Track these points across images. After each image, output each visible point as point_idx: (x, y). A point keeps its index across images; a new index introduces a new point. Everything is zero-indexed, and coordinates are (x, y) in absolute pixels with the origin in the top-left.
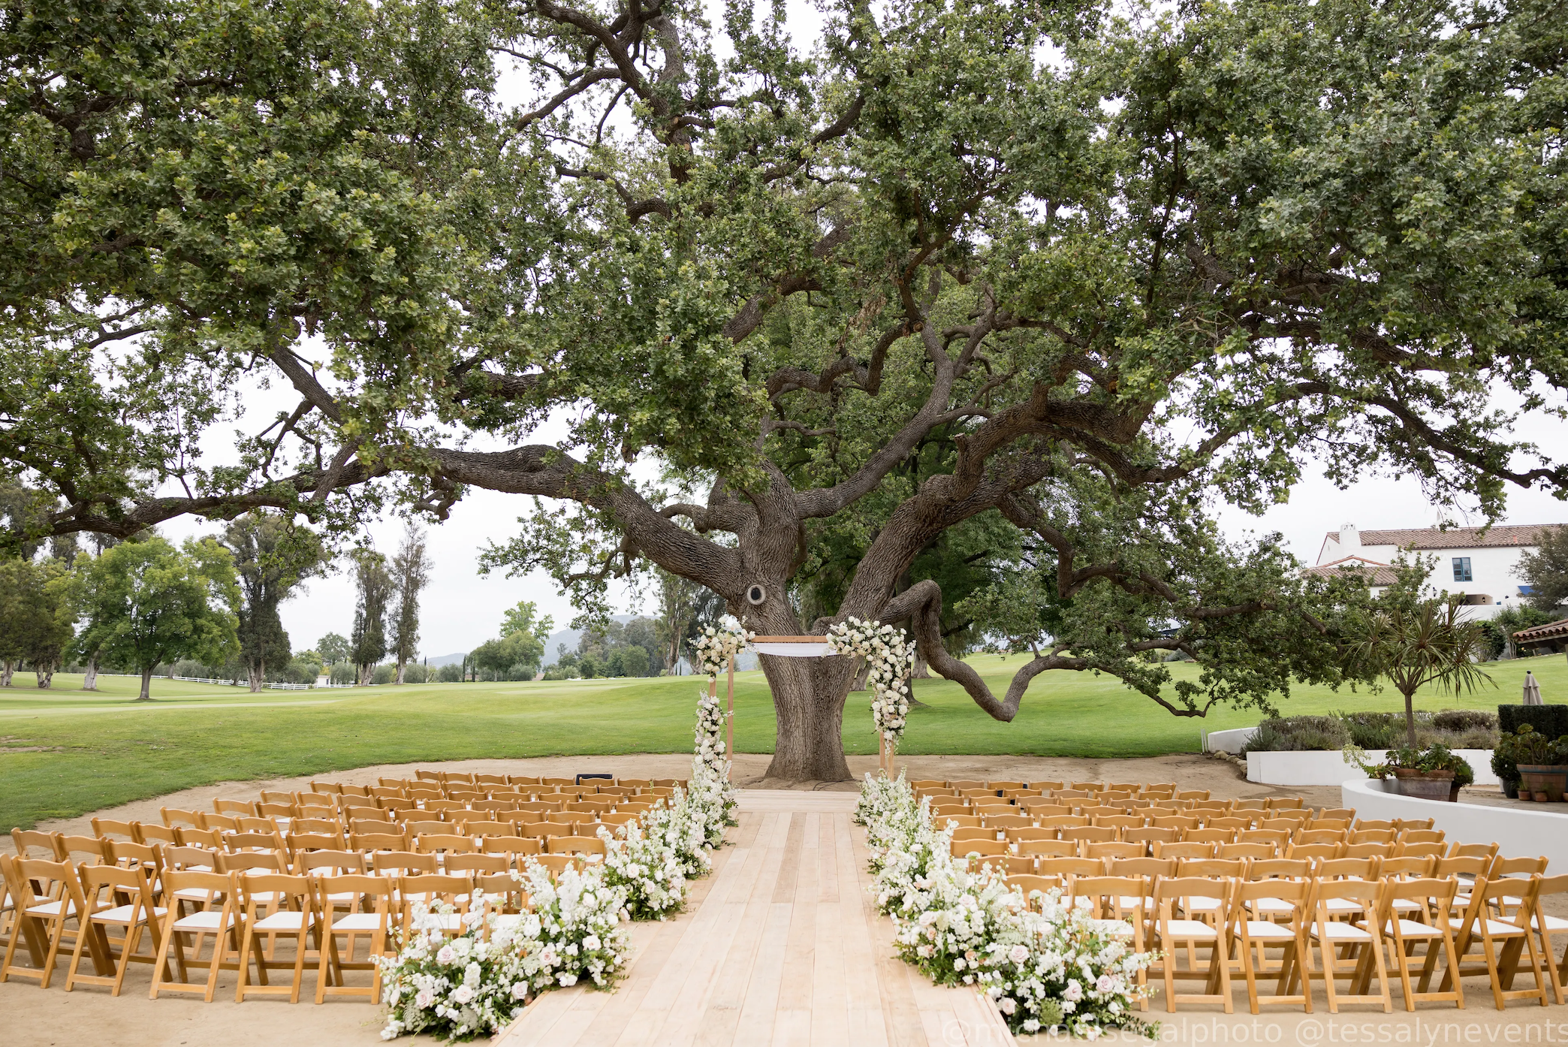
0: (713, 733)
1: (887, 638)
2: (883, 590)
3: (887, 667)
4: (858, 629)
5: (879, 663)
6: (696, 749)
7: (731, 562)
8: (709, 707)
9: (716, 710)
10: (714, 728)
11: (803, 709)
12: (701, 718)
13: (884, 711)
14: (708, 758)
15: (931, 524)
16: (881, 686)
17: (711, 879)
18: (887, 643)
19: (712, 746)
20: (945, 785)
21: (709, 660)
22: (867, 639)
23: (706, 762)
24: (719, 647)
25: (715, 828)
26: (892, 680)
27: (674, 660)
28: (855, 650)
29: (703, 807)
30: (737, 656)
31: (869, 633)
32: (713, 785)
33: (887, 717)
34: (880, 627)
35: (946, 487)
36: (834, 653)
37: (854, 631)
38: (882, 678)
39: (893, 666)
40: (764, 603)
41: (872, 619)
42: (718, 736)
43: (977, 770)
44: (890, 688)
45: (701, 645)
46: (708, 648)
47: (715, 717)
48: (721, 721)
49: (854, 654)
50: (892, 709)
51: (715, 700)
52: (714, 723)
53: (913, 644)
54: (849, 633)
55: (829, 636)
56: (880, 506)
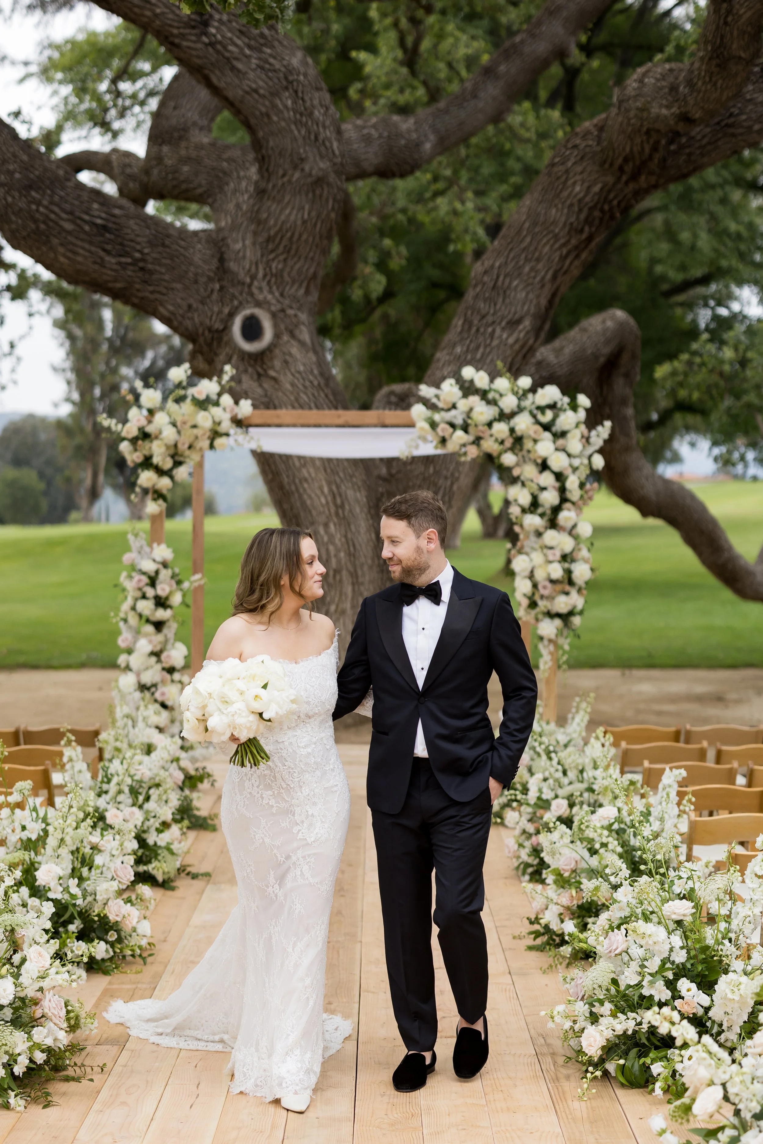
0: (159, 625)
1: (549, 415)
2: (527, 323)
3: (547, 479)
4: (483, 394)
5: (529, 471)
6: (122, 660)
7: (197, 258)
8: (149, 566)
9: (165, 574)
10: (161, 614)
11: (354, 575)
12: (132, 593)
13: (540, 575)
14: (147, 678)
15: (634, 177)
16: (533, 521)
17: (149, 970)
18: (547, 427)
19: (157, 654)
20: (676, 736)
21: (147, 463)
22: (504, 416)
23: (143, 688)
24: (169, 434)
25: (163, 839)
26: (556, 510)
27: (94, 495)
28: (477, 441)
29: (134, 792)
30: (209, 455)
31: (509, 402)
32: (156, 738)
33: (545, 589)
34: (533, 390)
35: (673, 89)
36: (428, 449)
37: (474, 400)
38: (535, 504)
39: (559, 477)
40: (269, 349)
41: (515, 373)
42: (170, 631)
43: (699, 699)
44: (553, 524)
45: (131, 429)
46: (145, 436)
47: (163, 589)
48: (177, 599)
49: (473, 452)
50: (557, 571)
51: (162, 552)
52: (161, 602)
53: (604, 430)
54: (463, 405)
55: (418, 411)
56: (502, 177)
